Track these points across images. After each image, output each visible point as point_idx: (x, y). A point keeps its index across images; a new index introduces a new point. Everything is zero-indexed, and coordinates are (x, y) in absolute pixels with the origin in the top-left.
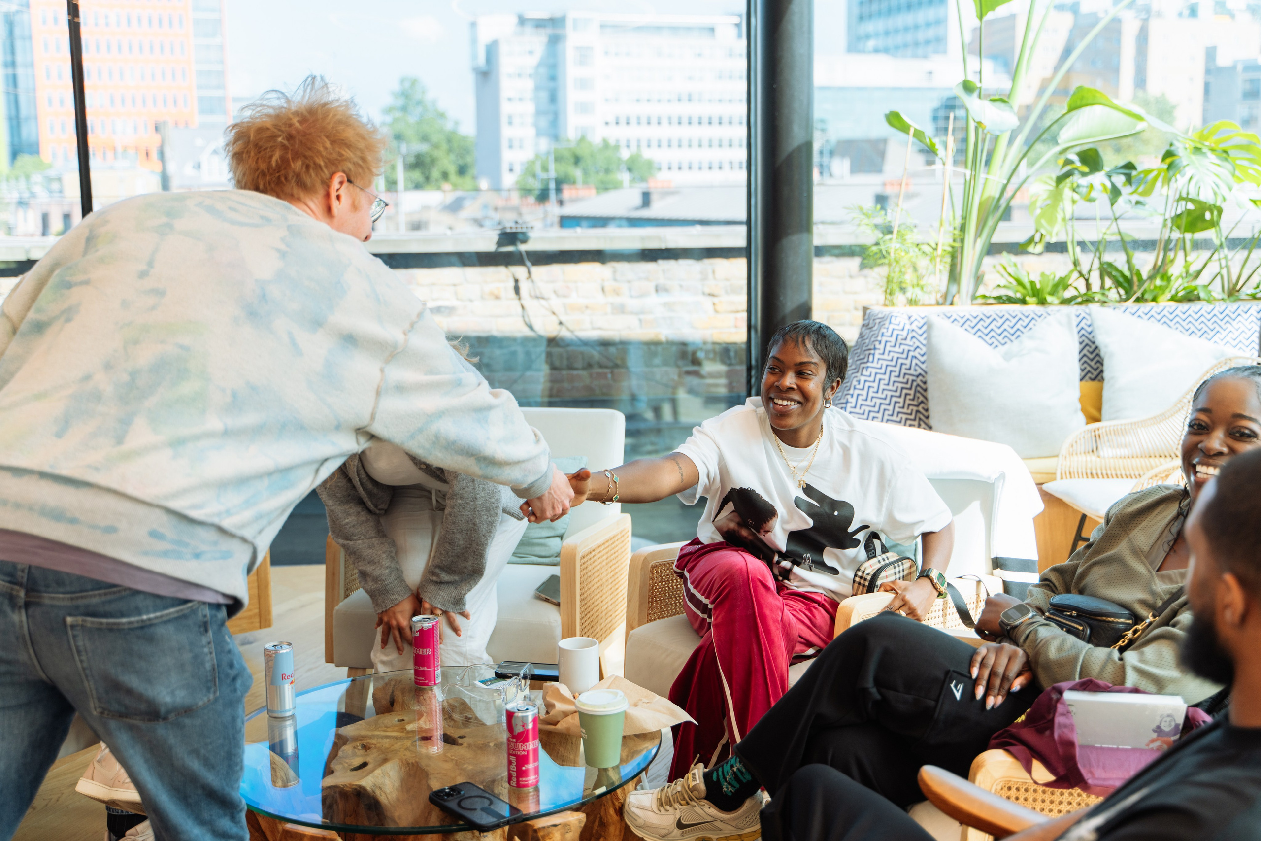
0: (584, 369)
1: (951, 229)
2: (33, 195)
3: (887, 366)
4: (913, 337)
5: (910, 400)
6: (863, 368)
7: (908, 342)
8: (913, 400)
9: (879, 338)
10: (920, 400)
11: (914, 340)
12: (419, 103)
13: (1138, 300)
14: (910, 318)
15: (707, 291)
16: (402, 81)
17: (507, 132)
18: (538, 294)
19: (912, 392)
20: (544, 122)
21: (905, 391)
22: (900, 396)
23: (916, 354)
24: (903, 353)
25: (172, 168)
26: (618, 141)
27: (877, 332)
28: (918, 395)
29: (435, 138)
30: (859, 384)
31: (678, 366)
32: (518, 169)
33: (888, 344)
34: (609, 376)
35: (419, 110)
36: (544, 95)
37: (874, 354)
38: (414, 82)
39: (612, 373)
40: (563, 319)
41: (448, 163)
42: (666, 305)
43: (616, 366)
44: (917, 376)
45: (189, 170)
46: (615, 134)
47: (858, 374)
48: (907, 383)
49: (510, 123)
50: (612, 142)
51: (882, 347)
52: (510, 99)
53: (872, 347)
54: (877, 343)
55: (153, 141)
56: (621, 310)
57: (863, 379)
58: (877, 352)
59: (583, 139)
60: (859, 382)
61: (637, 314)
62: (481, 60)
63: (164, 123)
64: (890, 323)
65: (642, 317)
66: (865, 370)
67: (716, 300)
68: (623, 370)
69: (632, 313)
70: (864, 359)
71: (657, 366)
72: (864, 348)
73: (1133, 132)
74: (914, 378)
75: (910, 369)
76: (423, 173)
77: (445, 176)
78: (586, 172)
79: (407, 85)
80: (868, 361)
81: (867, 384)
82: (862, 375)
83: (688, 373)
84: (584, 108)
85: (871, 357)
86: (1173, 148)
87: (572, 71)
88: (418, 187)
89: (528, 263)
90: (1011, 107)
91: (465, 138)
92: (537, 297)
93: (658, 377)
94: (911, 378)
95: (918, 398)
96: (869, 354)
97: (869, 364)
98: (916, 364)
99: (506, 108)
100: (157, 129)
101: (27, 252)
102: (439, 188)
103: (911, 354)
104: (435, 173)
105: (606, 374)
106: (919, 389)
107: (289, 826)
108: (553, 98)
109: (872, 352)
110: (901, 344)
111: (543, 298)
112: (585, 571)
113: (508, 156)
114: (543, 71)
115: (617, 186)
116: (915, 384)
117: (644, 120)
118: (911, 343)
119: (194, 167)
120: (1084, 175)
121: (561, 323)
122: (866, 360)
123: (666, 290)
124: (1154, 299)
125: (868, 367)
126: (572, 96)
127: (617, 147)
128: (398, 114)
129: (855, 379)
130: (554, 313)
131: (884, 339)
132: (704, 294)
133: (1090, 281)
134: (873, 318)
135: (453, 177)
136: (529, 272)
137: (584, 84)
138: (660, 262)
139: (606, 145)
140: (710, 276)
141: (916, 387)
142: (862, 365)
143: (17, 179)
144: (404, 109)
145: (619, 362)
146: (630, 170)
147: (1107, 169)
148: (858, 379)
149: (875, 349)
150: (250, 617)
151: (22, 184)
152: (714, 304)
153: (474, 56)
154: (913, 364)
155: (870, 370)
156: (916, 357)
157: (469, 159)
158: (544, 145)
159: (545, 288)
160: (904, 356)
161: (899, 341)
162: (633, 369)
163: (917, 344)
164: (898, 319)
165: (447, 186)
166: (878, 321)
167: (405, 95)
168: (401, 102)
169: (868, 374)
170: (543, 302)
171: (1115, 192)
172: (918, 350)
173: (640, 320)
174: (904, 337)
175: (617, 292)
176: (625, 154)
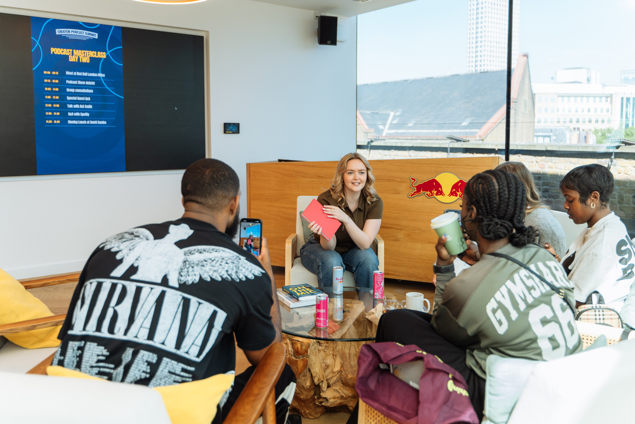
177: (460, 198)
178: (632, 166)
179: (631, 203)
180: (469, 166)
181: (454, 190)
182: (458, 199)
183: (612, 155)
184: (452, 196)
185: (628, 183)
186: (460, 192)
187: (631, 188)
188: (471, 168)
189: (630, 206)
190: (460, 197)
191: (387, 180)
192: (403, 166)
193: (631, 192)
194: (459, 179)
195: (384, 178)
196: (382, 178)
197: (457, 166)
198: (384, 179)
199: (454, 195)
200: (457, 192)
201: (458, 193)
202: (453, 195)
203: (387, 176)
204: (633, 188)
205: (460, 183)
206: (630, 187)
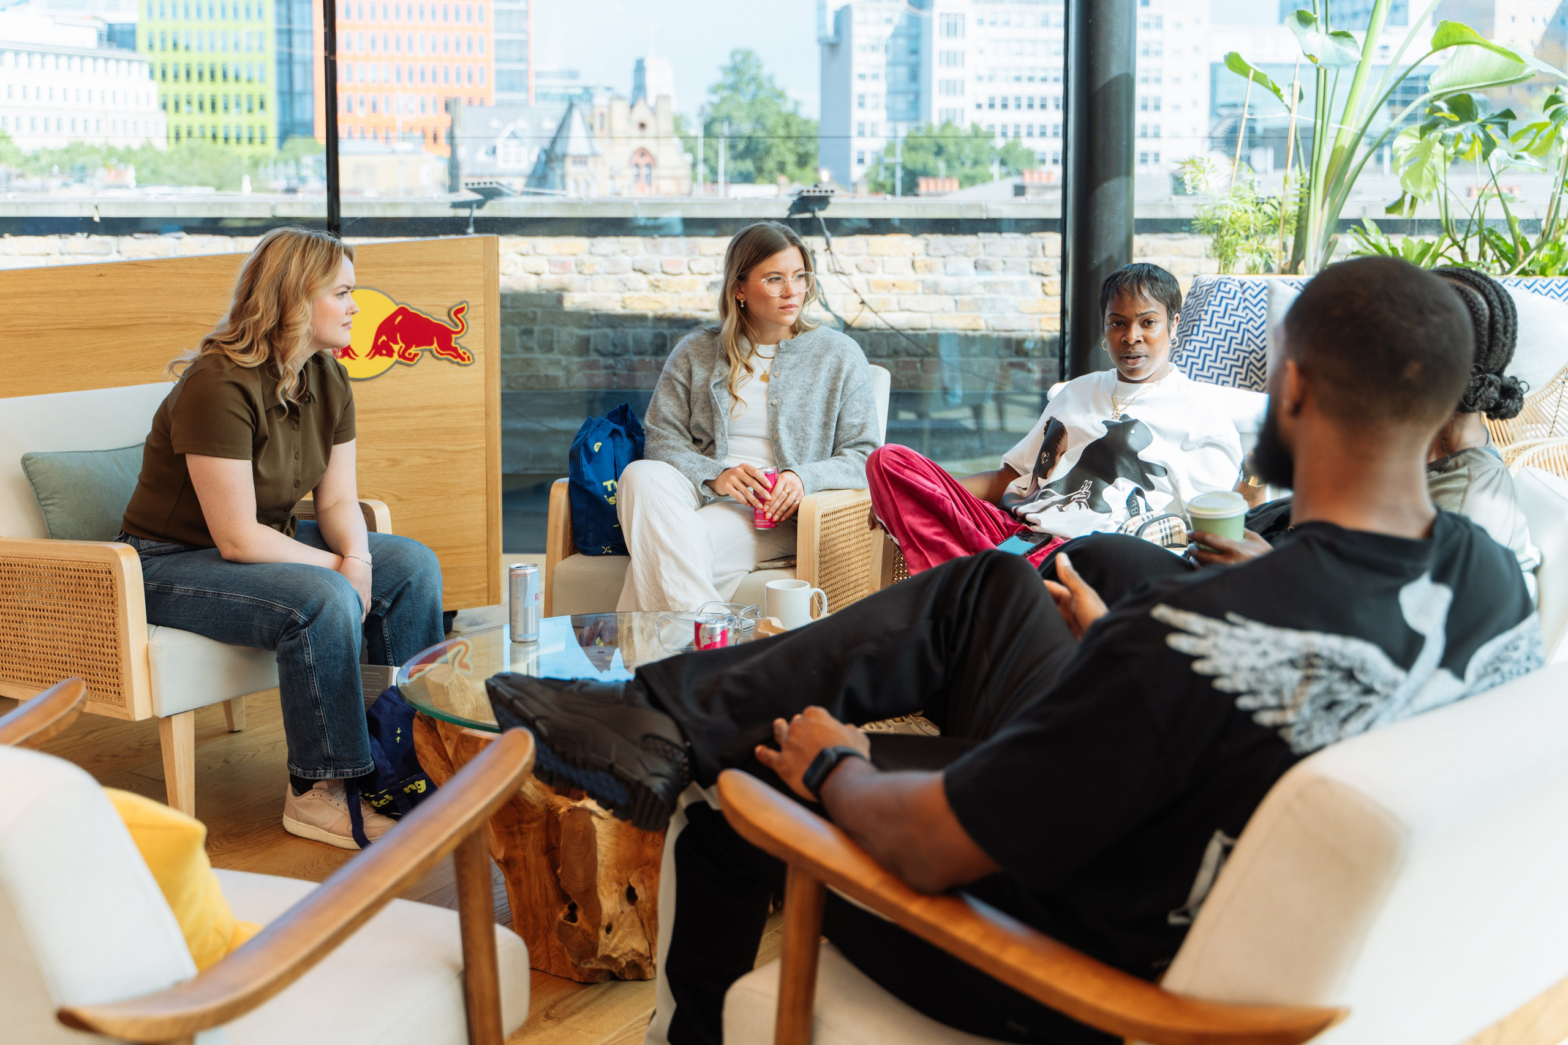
0: (888, 356)
1: (1298, 186)
2: (303, 180)
3: (1214, 339)
4: (1246, 308)
5: (1241, 379)
6: (1186, 341)
7: (1239, 313)
8: (1245, 380)
9: (1205, 308)
10: (1253, 381)
11: (1247, 311)
12: (754, 79)
13: (1524, 272)
14: (1242, 286)
15: (1035, 269)
16: (733, 55)
17: (857, 115)
18: (838, 269)
19: (1244, 371)
20: (901, 104)
21: (1234, 370)
22: (1229, 376)
23: (1249, 327)
24: (1233, 325)
25: (462, 153)
26: (992, 126)
27: (1203, 300)
28: (1250, 374)
29: (770, 122)
30: (1181, 360)
31: (999, 357)
32: (869, 159)
33: (1216, 315)
34: (918, 365)
35: (752, 88)
36: (903, 71)
37: (1199, 326)
38: (747, 55)
39: (921, 362)
40: (866, 298)
41: (786, 153)
42: (985, 285)
43: (927, 354)
44: (1250, 353)
45: (482, 156)
46: (987, 119)
47: (1180, 349)
48: (1238, 360)
49: (861, 105)
50: (984, 128)
51: (1208, 317)
52: (862, 77)
53: (1197, 318)
54: (1203, 313)
55: (443, 121)
56: (934, 289)
57: (1185, 354)
58: (1203, 323)
59: (947, 124)
60: (1181, 357)
61: (952, 294)
62: (830, 31)
63: (456, 100)
64: (1219, 290)
65: (958, 297)
66: (1188, 343)
67: (1046, 280)
68: (934, 359)
69: (946, 293)
70: (1187, 331)
71: (975, 356)
72: (1188, 320)
73: (1520, 77)
74: (1247, 355)
75: (1241, 344)
76: (754, 162)
77: (781, 167)
78: (949, 164)
79: (739, 58)
80: (1192, 334)
81: (1190, 360)
82: (1184, 349)
83: (1012, 365)
84: (952, 88)
85: (1196, 329)
86: (1558, 94)
87: (939, 43)
88: (746, 178)
89: (828, 234)
90: (1356, 42)
91: (806, 122)
92: (836, 272)
93: (976, 369)
94: (1242, 354)
95: (1251, 378)
96: (1194, 326)
97: (1193, 337)
98: (1249, 339)
99: (858, 87)
100: (447, 107)
101: (273, 208)
102: (772, 181)
103: (1243, 326)
104: (770, 164)
105: (915, 362)
106: (1251, 367)
107: (466, 731)
108: (914, 75)
109: (1197, 323)
110: (1231, 315)
111: (843, 274)
112: (827, 531)
113: (858, 145)
114: (902, 42)
115: (987, 179)
116: (1247, 361)
117: (1024, 103)
118: (1244, 315)
119: (487, 153)
120: (1453, 124)
121: (863, 302)
122: (1189, 333)
123: (988, 268)
124: (1543, 273)
125: (1191, 340)
126: (938, 73)
127: (990, 136)
128: (725, 93)
129: (1177, 354)
130: (856, 292)
131: (1211, 308)
132: (1031, 272)
133: (1468, 249)
134: (1200, 285)
135: (791, 168)
136: (828, 243)
137: (952, 59)
138: (981, 235)
139: (976, 133)
140: (1040, 252)
141: (1249, 365)
142: (1185, 339)
143: (286, 163)
144: (734, 88)
145: (930, 350)
146: (1003, 163)
147: (1481, 117)
148: (1180, 354)
149: (1200, 320)
150: (478, 591)
151: (292, 170)
152: (1043, 285)
153: (821, 26)
154: (1246, 338)
155: (1193, 343)
156: (1248, 331)
157: (811, 147)
158: (903, 130)
159: (846, 262)
160: (1235, 328)
161: (1229, 311)
162: (946, 359)
163: (1251, 315)
164: (1228, 286)
165: (783, 179)
166: (1205, 288)
167: (735, 69)
168: (730, 79)
169: (1192, 348)
170: (842, 277)
171: (1489, 145)
172: (1252, 323)
173: (956, 302)
174: (1235, 307)
175: (929, 269)
176: (999, 143)
177: (401, 360)
178: (517, 253)
179: (518, 349)
180: (420, 264)
181: (384, 338)
182: (397, 362)
183: (467, 226)
184: (377, 356)
185: (509, 299)
186: (401, 344)
187: (516, 310)
188: (430, 272)
189: (516, 356)
190: (400, 356)
191: (169, 324)
192: (221, 276)
193: (517, 321)
194: (397, 304)
195: (157, 320)
196: (147, 320)
197: (387, 269)
198: (156, 324)
199: (384, 352)
200: (391, 344)
201: (396, 348)
202: (381, 354)
203: (165, 312)
204: (521, 310)
205: (400, 318)
206: (512, 308)
